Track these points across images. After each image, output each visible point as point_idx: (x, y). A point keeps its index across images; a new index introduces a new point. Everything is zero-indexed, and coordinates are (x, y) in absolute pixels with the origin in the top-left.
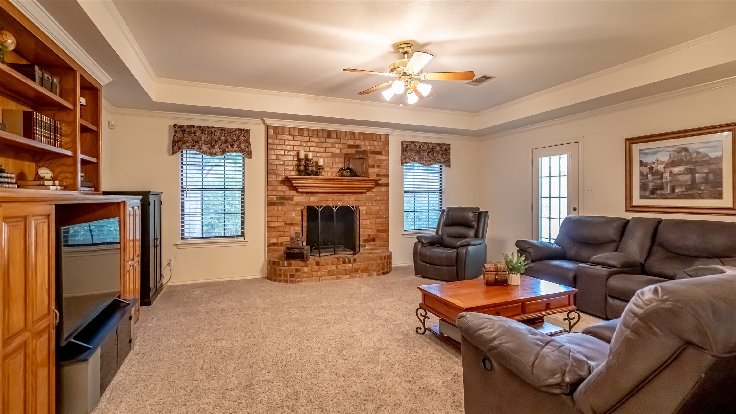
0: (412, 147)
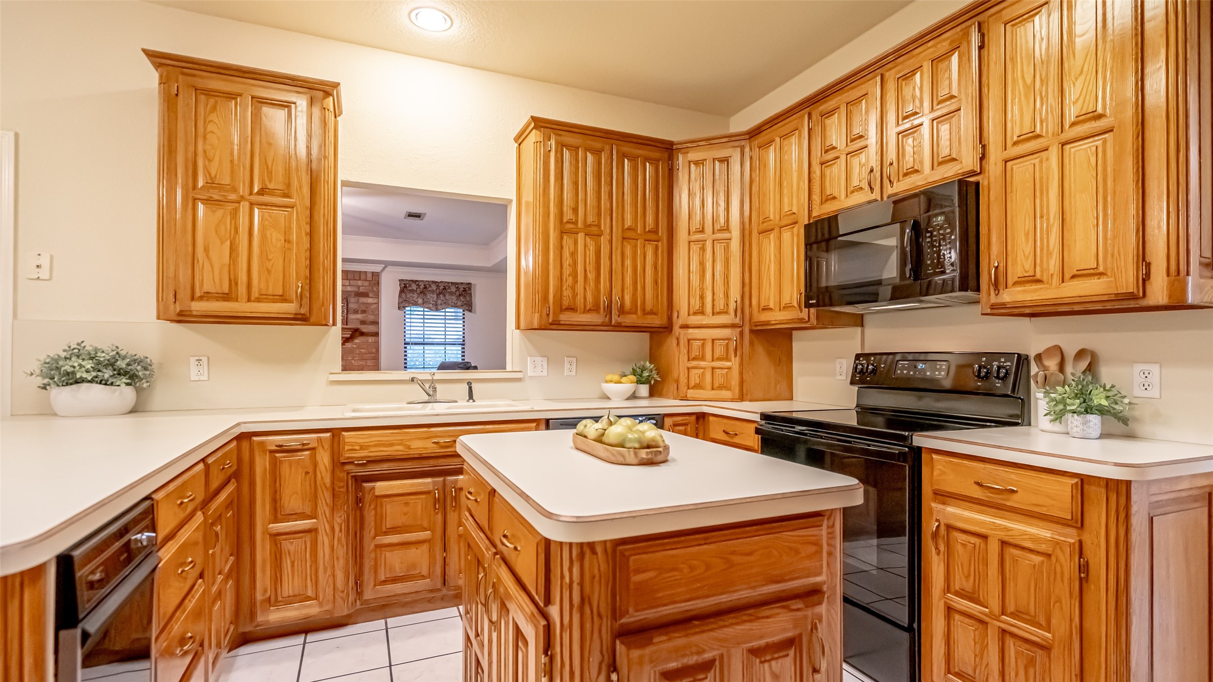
0: (414, 287)
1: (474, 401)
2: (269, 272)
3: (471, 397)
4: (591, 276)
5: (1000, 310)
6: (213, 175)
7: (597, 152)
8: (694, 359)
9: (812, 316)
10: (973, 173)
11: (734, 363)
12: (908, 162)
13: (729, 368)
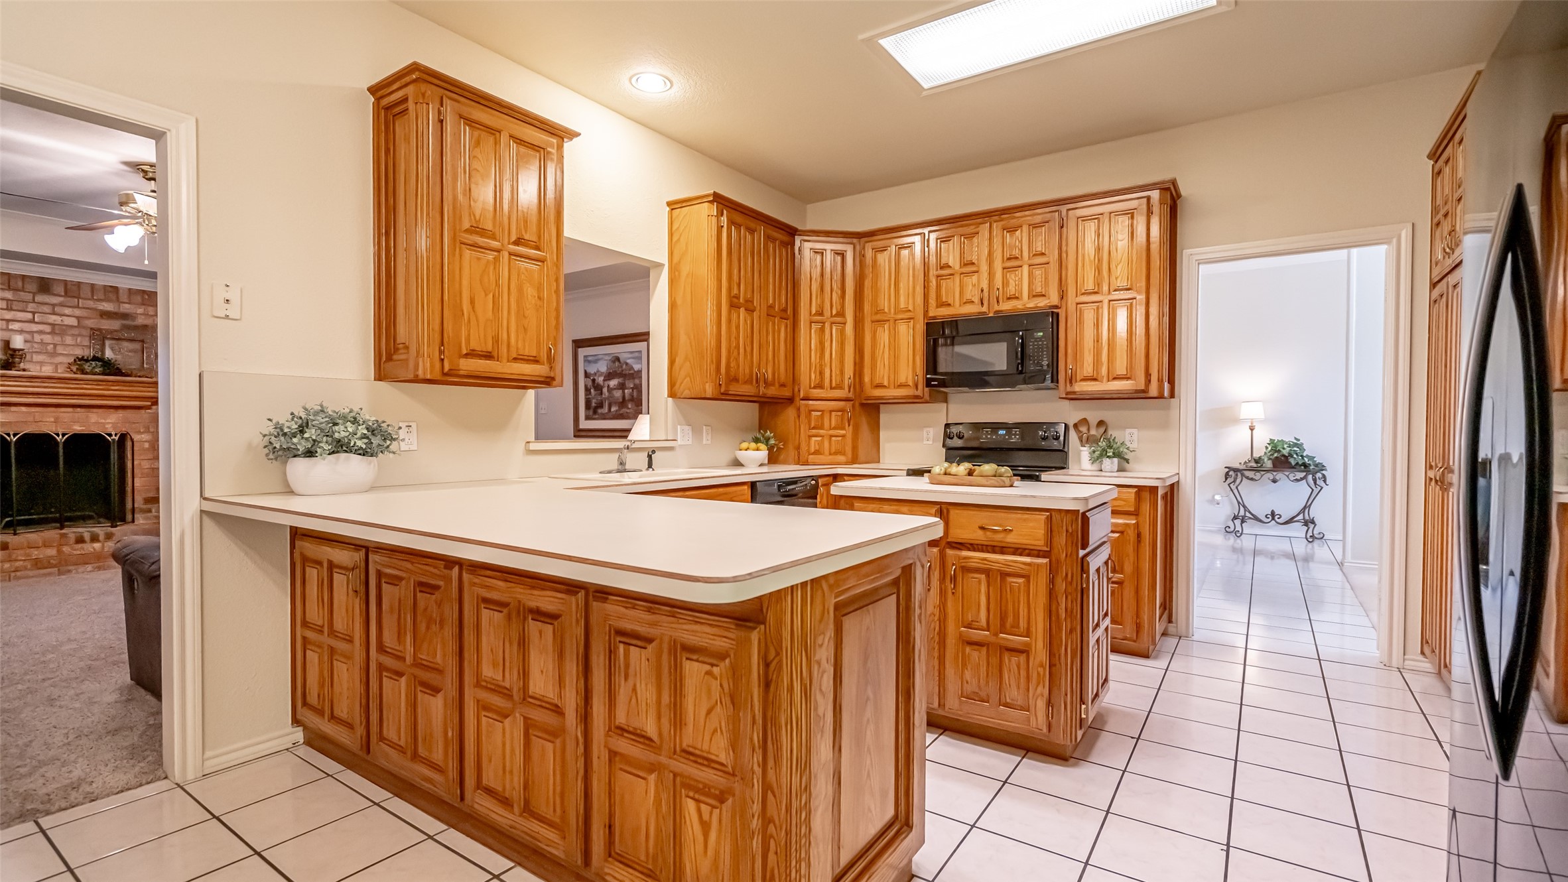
1: (653, 470)
2: (525, 330)
3: (650, 465)
4: (748, 349)
5: (1072, 397)
6: (477, 218)
7: (752, 231)
8: (814, 428)
9: (925, 394)
10: (1056, 307)
11: (848, 431)
12: (1011, 290)
13: (843, 436)
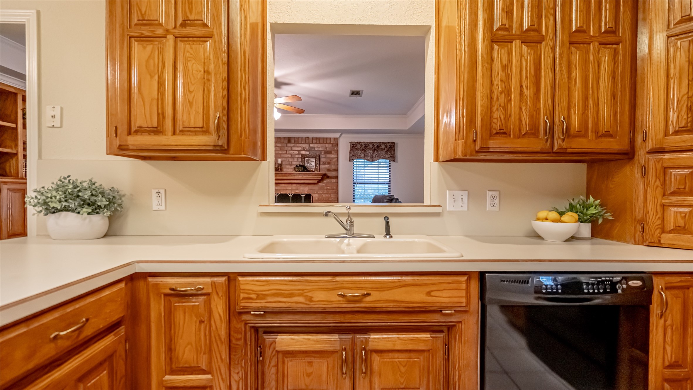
0: (359, 146)
1: (391, 237)
3: (388, 232)
